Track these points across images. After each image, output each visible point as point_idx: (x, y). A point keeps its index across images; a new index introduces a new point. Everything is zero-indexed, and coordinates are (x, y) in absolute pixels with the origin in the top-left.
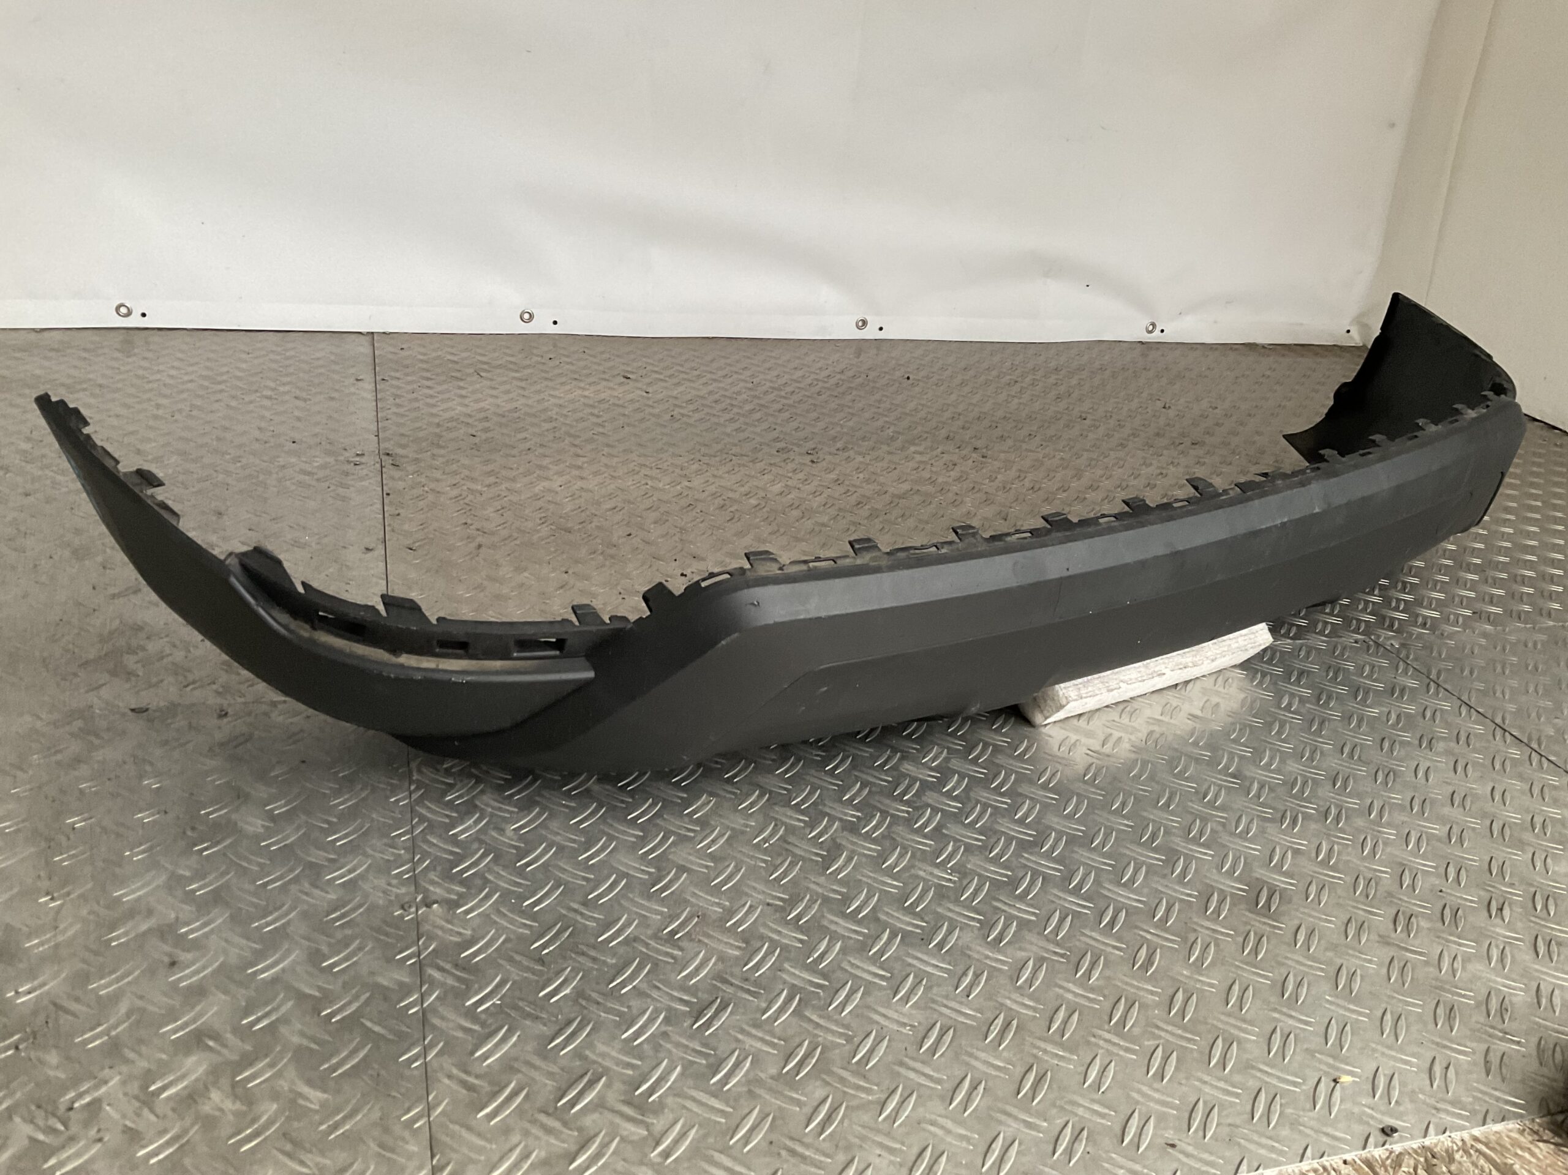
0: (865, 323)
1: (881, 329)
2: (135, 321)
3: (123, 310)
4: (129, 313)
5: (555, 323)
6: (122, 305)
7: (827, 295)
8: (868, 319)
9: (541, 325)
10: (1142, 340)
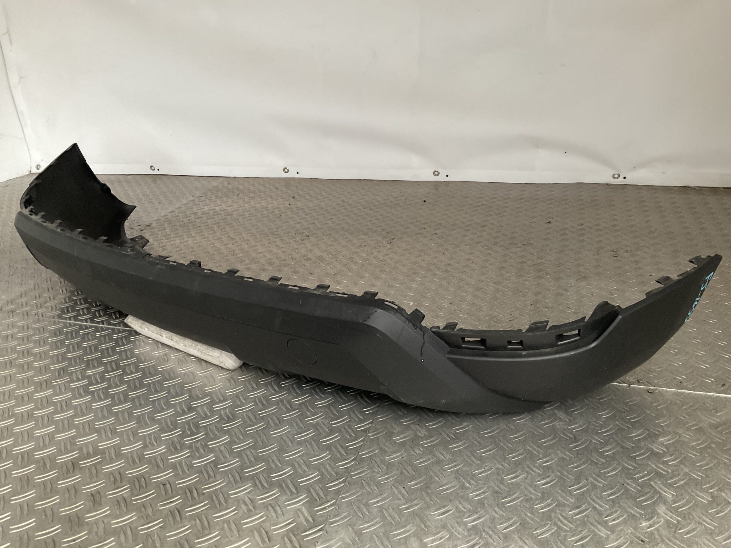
1: (447, 176)
2: (156, 172)
4: (154, 170)
6: (152, 166)
7: (415, 160)
9: (293, 174)
10: (609, 183)
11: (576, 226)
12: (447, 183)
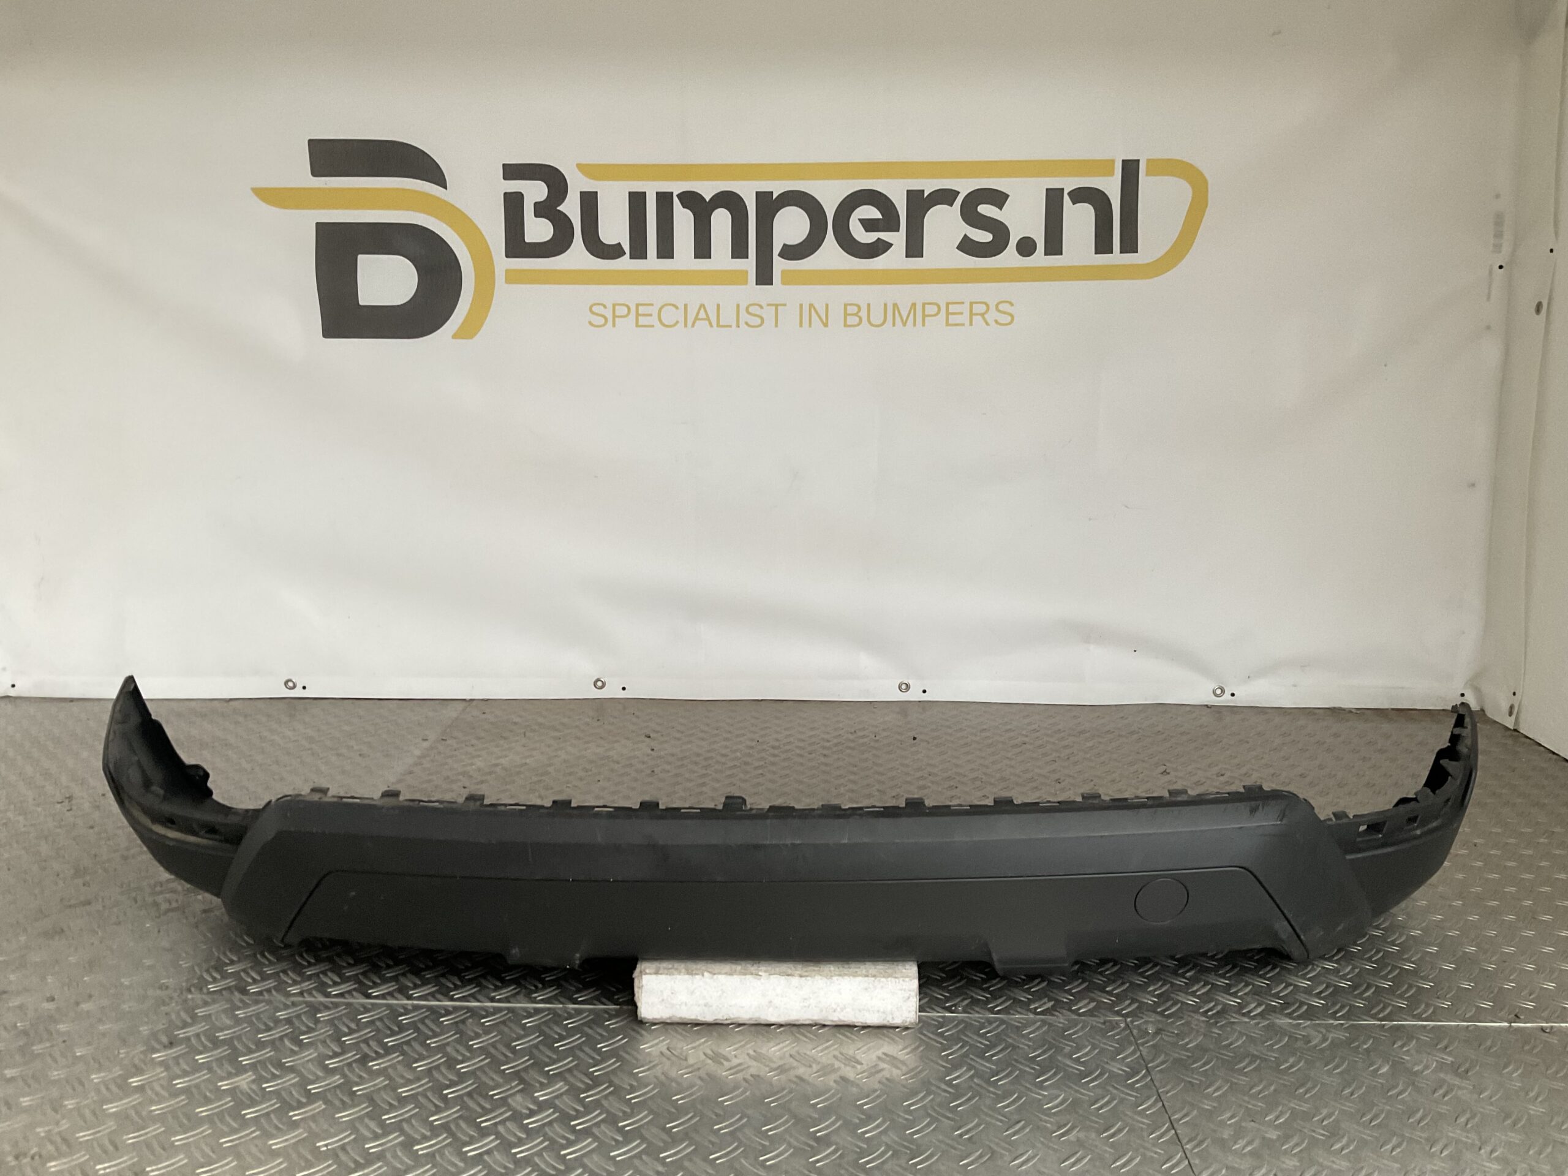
0: (908, 687)
1: (924, 691)
2: (298, 693)
3: (290, 684)
4: (294, 687)
5: (624, 689)
6: (290, 680)
7: (866, 661)
8: (911, 682)
9: (612, 691)
10: (1209, 704)
11: (1215, 777)
12: (924, 706)
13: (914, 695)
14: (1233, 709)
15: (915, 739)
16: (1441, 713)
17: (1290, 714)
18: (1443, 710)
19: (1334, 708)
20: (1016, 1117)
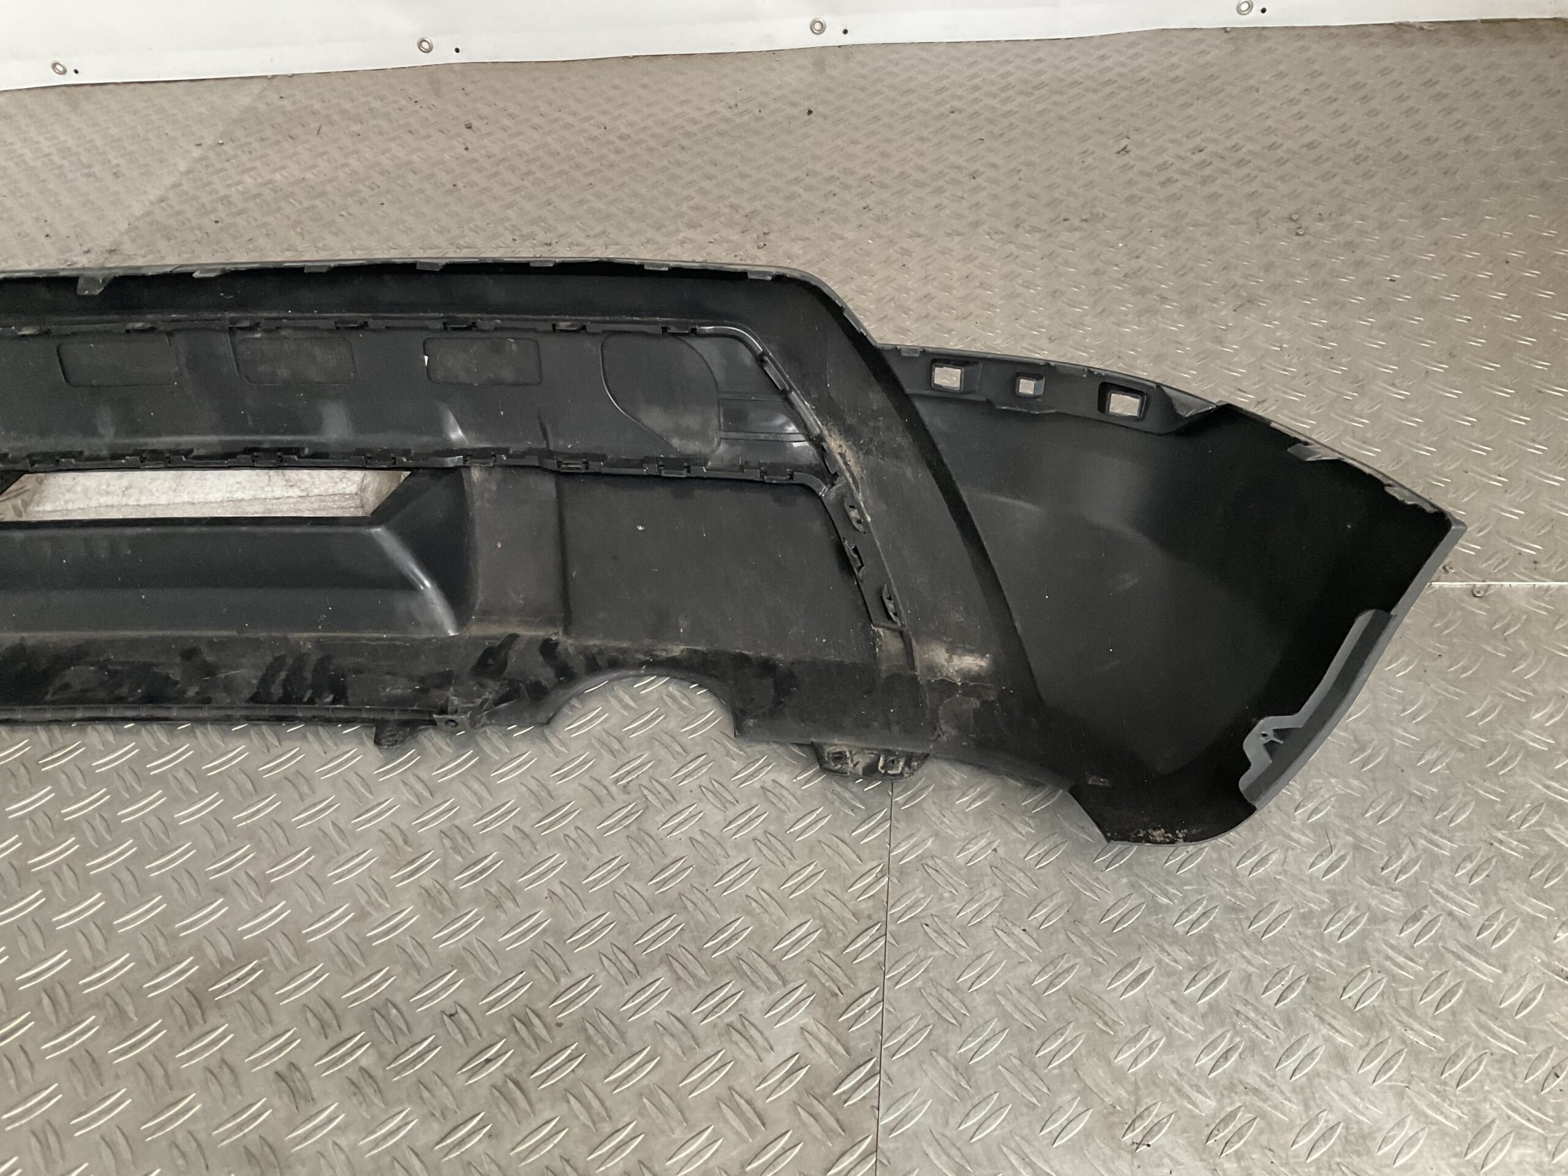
0: (824, 24)
2: (71, 79)
4: (64, 72)
8: (826, 20)
9: (443, 55)
10: (1229, 26)
11: (1189, 154)
12: (846, 51)
13: (832, 38)
14: (1260, 33)
15: (810, 112)
16: (1551, 23)
17: (1335, 36)
18: (1555, 19)
19: (1401, 24)
20: (699, 750)
